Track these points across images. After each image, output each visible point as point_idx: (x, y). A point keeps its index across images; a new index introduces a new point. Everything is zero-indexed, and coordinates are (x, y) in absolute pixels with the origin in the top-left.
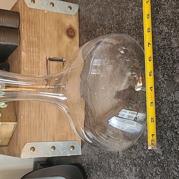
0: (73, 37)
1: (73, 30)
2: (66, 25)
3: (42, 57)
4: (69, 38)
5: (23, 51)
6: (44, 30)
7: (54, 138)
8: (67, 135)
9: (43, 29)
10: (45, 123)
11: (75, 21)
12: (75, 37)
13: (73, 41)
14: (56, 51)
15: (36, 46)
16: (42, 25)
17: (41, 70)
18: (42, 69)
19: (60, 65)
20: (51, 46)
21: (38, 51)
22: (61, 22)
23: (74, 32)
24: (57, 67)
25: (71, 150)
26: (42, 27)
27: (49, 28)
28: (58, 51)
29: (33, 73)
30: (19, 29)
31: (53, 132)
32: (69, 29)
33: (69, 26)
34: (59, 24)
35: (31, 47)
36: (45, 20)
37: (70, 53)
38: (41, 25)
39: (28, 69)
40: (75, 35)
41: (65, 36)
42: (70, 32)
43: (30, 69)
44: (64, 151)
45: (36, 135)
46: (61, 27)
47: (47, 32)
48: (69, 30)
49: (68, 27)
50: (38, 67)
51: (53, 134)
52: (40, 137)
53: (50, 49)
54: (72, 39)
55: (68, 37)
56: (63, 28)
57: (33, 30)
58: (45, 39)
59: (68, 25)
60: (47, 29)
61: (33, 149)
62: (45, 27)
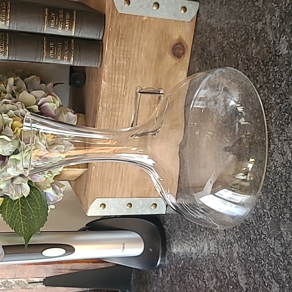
0: (181, 57)
1: (183, 46)
2: (173, 38)
3: (130, 88)
4: (175, 57)
5: (104, 80)
6: (139, 48)
7: (132, 194)
8: (151, 190)
9: (137, 47)
10: (123, 176)
11: (189, 30)
12: (184, 57)
13: (180, 62)
14: (152, 80)
15: (124, 72)
16: (136, 40)
17: (126, 106)
18: (128, 105)
19: (155, 99)
20: (145, 72)
21: (125, 79)
22: (165, 35)
23: (184, 48)
24: (150, 102)
25: (152, 208)
26: (136, 44)
27: (146, 44)
28: (154, 79)
29: (115, 111)
30: (102, 41)
31: (132, 187)
32: (177, 44)
33: (178, 39)
34: (162, 37)
35: (115, 74)
36: (142, 31)
37: (173, 81)
38: (134, 40)
39: (108, 106)
40: (184, 54)
41: (169, 56)
42: (177, 50)
43: (111, 105)
44: (143, 209)
45: (109, 190)
46: (165, 41)
47: (143, 50)
48: (176, 46)
49: (175, 42)
50: (123, 103)
51: (132, 188)
52: (114, 193)
53: (143, 75)
54: (178, 59)
55: (173, 56)
56: (169, 43)
57: (122, 48)
58: (138, 62)
59: (176, 37)
60: (143, 46)
61: (104, 205)
62: (141, 43)
